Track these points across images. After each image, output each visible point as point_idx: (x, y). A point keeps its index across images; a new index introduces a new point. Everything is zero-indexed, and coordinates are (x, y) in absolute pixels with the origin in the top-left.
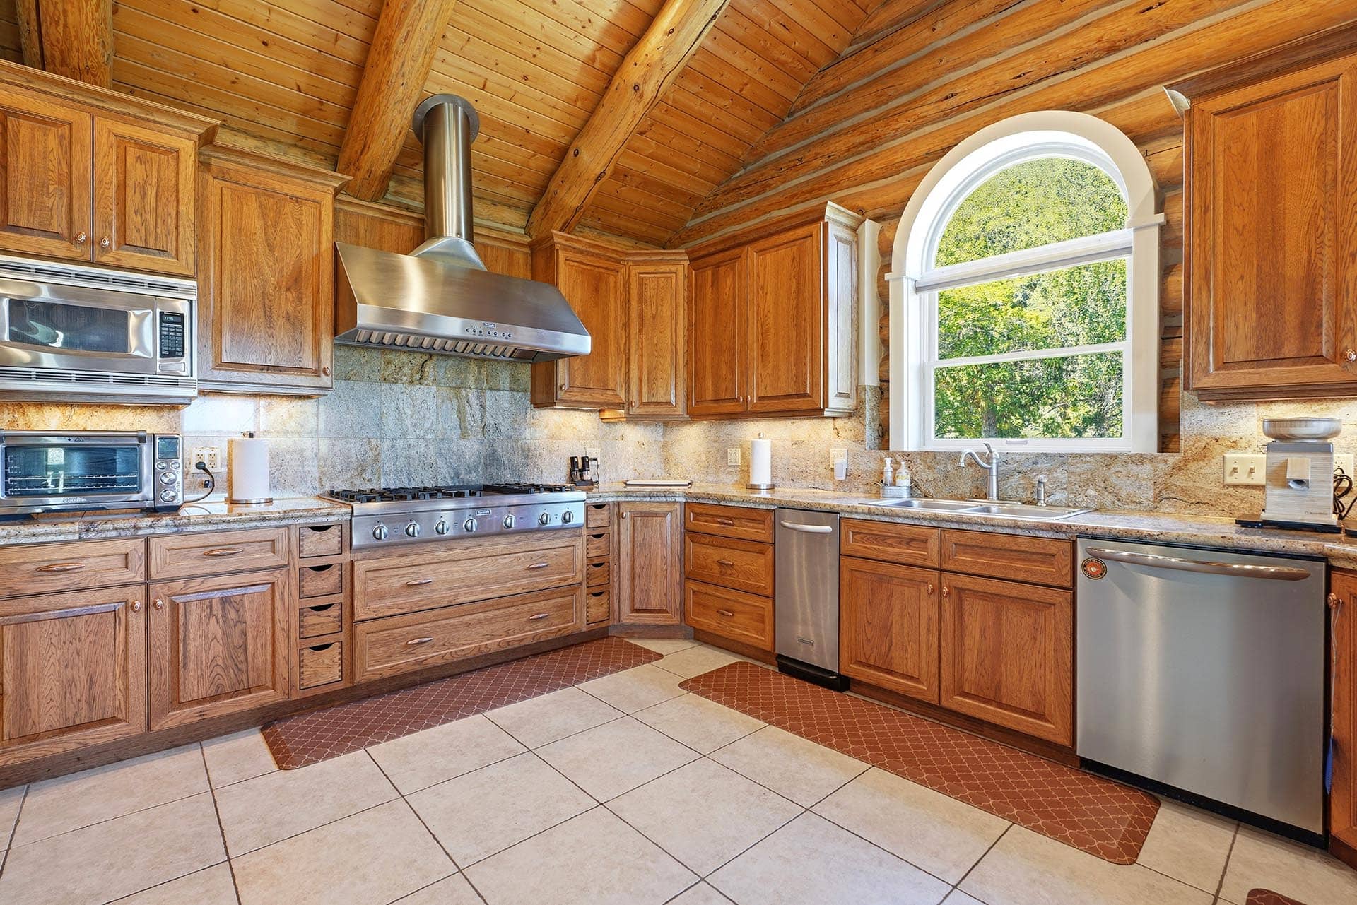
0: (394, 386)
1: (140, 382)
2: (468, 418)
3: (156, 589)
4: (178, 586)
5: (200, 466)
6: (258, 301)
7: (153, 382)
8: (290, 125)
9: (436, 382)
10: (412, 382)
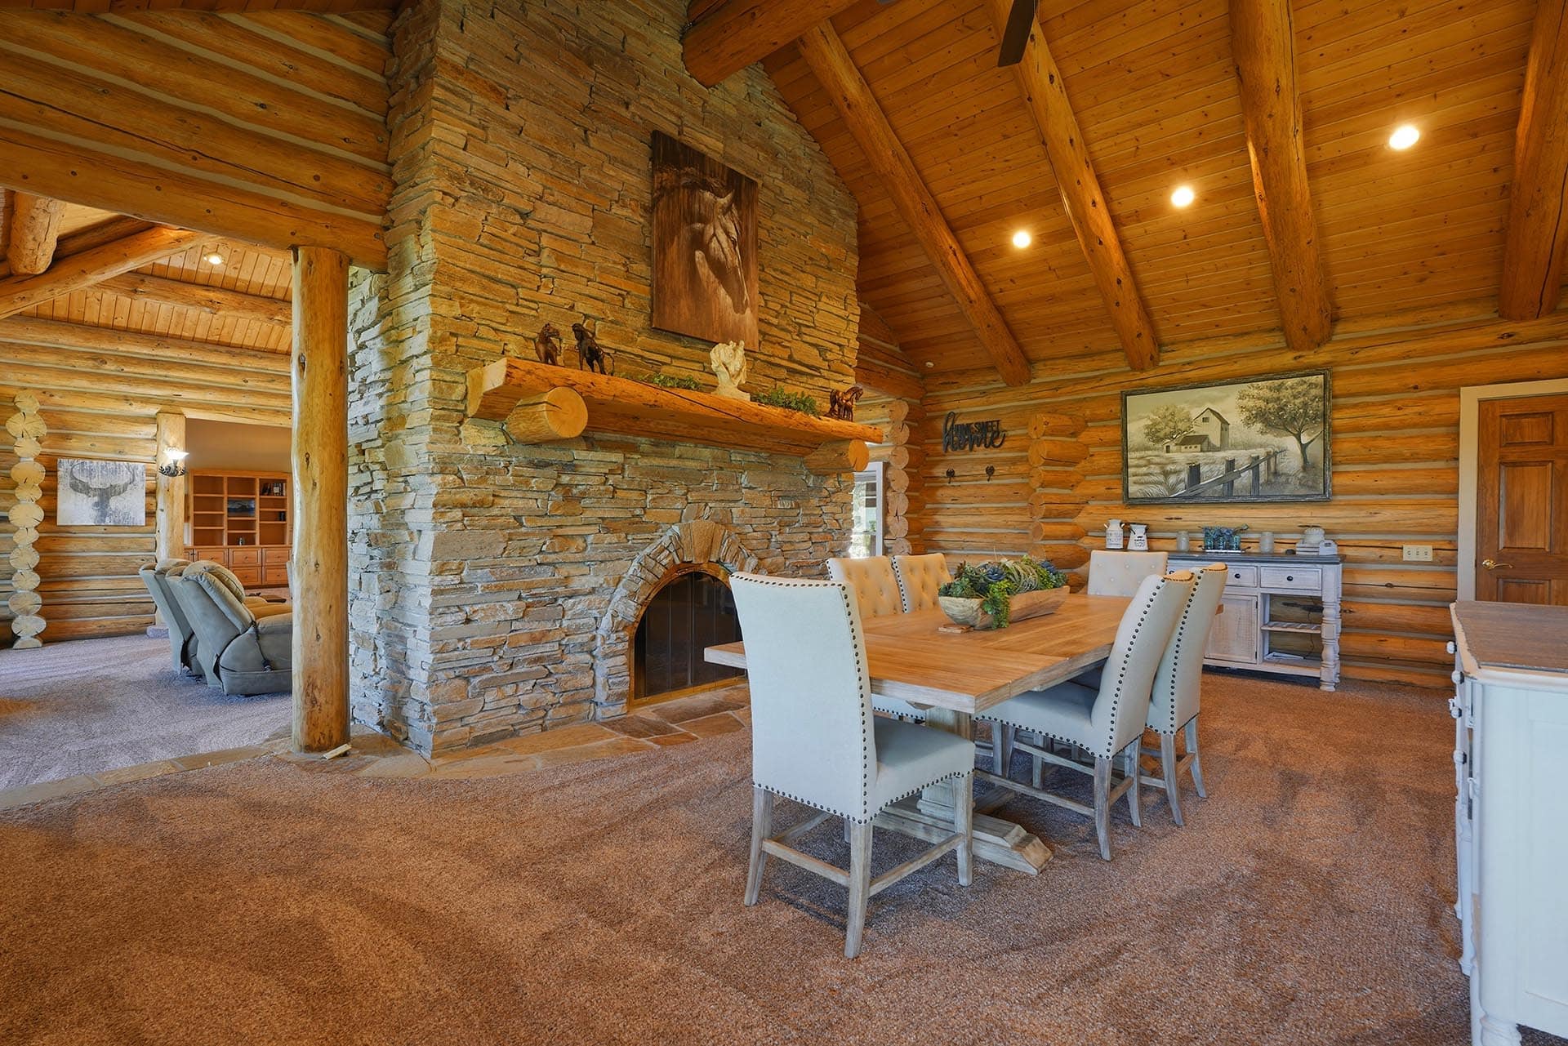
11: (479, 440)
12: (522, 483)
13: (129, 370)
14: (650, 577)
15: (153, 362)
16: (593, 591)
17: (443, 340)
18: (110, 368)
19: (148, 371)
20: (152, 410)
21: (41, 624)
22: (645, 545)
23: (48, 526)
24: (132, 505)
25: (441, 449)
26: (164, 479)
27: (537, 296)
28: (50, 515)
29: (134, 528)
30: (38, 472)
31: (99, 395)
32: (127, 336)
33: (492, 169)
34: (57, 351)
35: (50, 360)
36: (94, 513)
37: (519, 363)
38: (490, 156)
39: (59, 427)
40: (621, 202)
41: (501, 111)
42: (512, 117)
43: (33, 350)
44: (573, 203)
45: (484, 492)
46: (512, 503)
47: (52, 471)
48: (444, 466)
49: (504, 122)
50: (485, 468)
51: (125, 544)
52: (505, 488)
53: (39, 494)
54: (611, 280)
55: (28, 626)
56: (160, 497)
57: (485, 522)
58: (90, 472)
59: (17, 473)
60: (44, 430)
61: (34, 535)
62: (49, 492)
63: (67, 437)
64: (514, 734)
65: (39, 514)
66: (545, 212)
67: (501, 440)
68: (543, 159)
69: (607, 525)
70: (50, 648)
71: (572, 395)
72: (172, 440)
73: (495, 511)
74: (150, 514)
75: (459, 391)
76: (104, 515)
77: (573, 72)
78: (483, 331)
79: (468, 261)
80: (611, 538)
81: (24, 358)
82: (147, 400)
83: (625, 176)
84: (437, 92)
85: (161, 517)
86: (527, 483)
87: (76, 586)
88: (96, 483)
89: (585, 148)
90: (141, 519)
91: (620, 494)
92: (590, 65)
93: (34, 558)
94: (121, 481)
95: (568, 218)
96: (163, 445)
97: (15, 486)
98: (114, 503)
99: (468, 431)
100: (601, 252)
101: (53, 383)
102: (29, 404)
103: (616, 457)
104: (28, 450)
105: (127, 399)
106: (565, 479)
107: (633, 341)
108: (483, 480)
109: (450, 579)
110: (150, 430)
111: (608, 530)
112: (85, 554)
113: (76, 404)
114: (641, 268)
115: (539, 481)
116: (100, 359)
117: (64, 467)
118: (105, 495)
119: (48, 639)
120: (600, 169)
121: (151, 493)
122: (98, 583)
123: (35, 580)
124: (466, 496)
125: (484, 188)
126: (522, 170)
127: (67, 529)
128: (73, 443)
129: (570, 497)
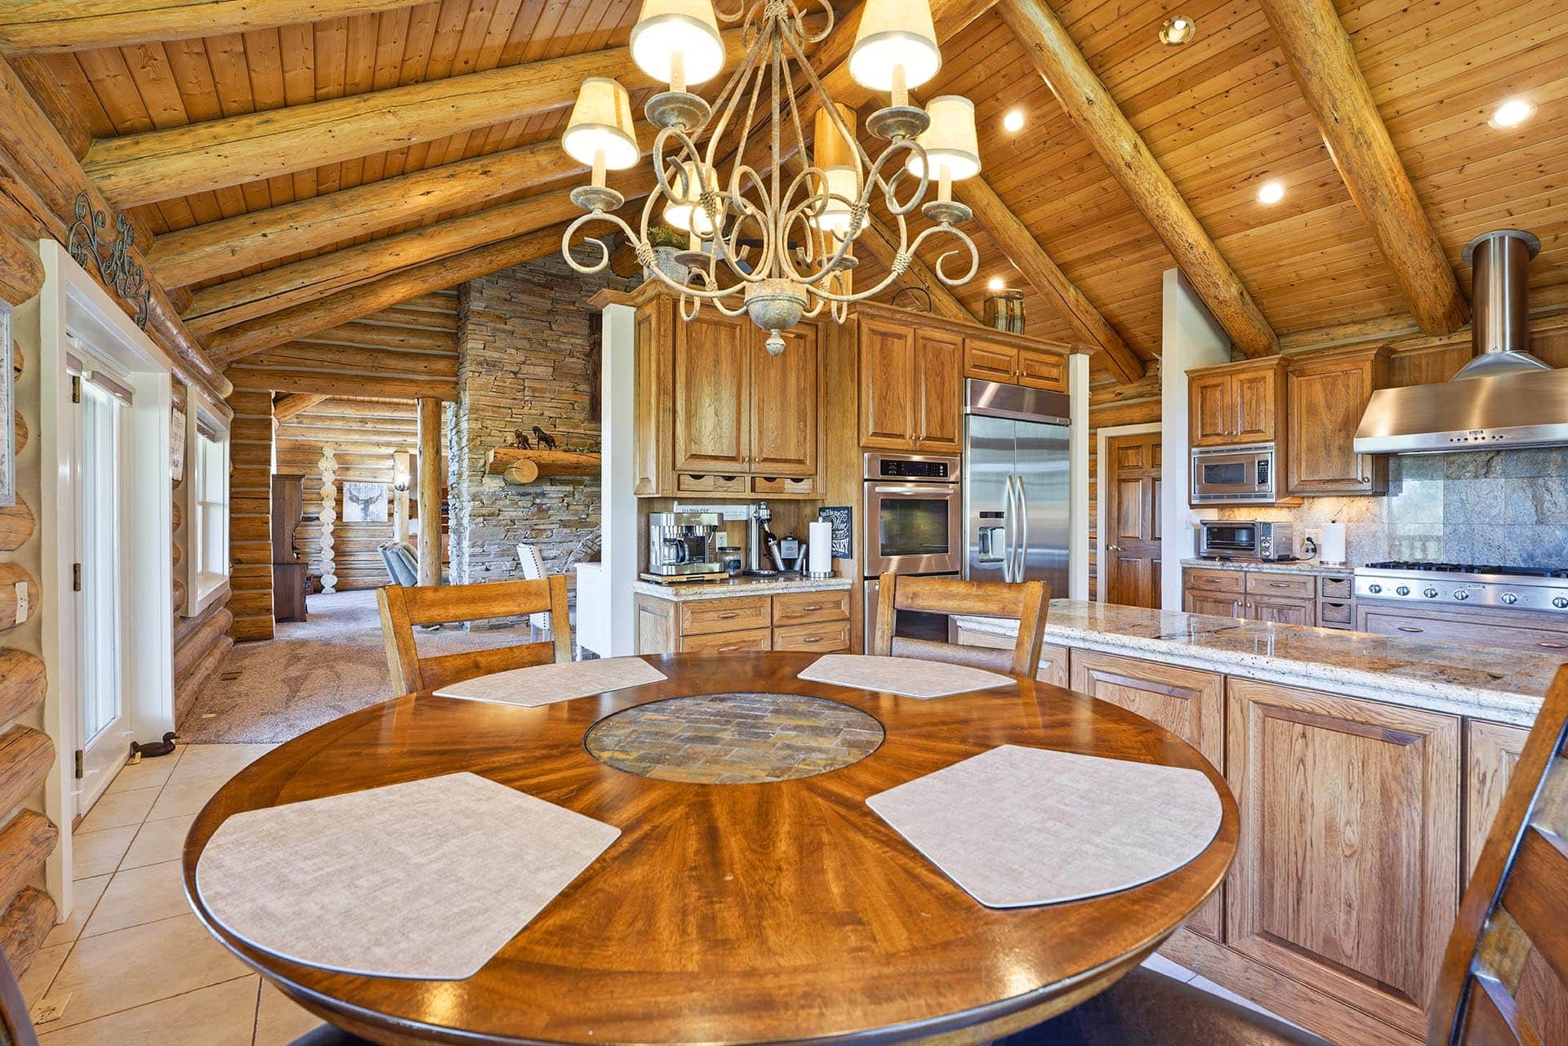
0: (1456, 482)
1: (1250, 497)
2: (1547, 505)
3: (1248, 597)
4: (1258, 598)
5: (1309, 539)
6: (1321, 441)
7: (1256, 497)
8: (1378, 307)
9: (1504, 473)
10: (1476, 477)
11: (492, 484)
12: (515, 504)
13: (380, 427)
14: (589, 551)
15: (393, 421)
16: (555, 558)
17: (473, 439)
18: (369, 426)
19: (389, 427)
20: (391, 450)
21: (335, 580)
22: (588, 534)
23: (338, 523)
24: (380, 510)
25: (474, 490)
26: (398, 493)
27: (522, 411)
28: (339, 516)
29: (382, 524)
30: (333, 490)
31: (363, 443)
32: (379, 406)
33: (496, 355)
34: (343, 418)
35: (339, 424)
36: (362, 514)
37: (500, 451)
38: (498, 350)
39: (344, 463)
40: (571, 355)
41: (503, 326)
42: (508, 327)
43: (332, 419)
44: (542, 361)
45: (494, 509)
46: (509, 513)
47: (340, 490)
48: (474, 498)
49: (504, 331)
50: (495, 498)
51: (377, 533)
52: (504, 506)
53: (334, 504)
54: (565, 397)
55: (329, 581)
56: (396, 503)
57: (495, 523)
58: (359, 491)
59: (323, 492)
60: (336, 467)
61: (332, 528)
62: (339, 502)
63: (348, 469)
64: (512, 626)
65: (334, 515)
66: (525, 369)
67: (503, 484)
68: (525, 344)
69: (564, 524)
70: (340, 594)
71: (529, 462)
72: (402, 468)
73: (500, 518)
74: (391, 515)
75: (482, 462)
76: (366, 515)
77: (542, 296)
78: (493, 433)
79: (486, 401)
80: (568, 531)
81: (327, 424)
82: (388, 444)
83: (572, 340)
84: (470, 327)
85: (396, 516)
86: (517, 503)
87: (352, 558)
88: (362, 497)
89: (550, 332)
90: (385, 518)
91: (571, 507)
92: (552, 289)
93: (332, 541)
94: (375, 494)
95: (539, 370)
96: (397, 473)
97: (322, 500)
98: (371, 507)
99: (486, 480)
100: (558, 383)
101: (341, 438)
102: (329, 452)
103: (569, 488)
104: (328, 478)
105: (378, 444)
106: (538, 501)
107: (578, 427)
108: (493, 503)
109: (478, 550)
110: (390, 463)
111: (565, 526)
112: (356, 538)
113: (353, 450)
114: (584, 387)
115: (525, 502)
116: (363, 421)
117: (346, 486)
118: (367, 503)
119: (339, 588)
120: (558, 341)
121: (391, 502)
122: (363, 556)
123: (332, 554)
124: (485, 511)
125: (492, 365)
126: (513, 351)
127: (347, 524)
128: (351, 473)
129: (542, 510)
